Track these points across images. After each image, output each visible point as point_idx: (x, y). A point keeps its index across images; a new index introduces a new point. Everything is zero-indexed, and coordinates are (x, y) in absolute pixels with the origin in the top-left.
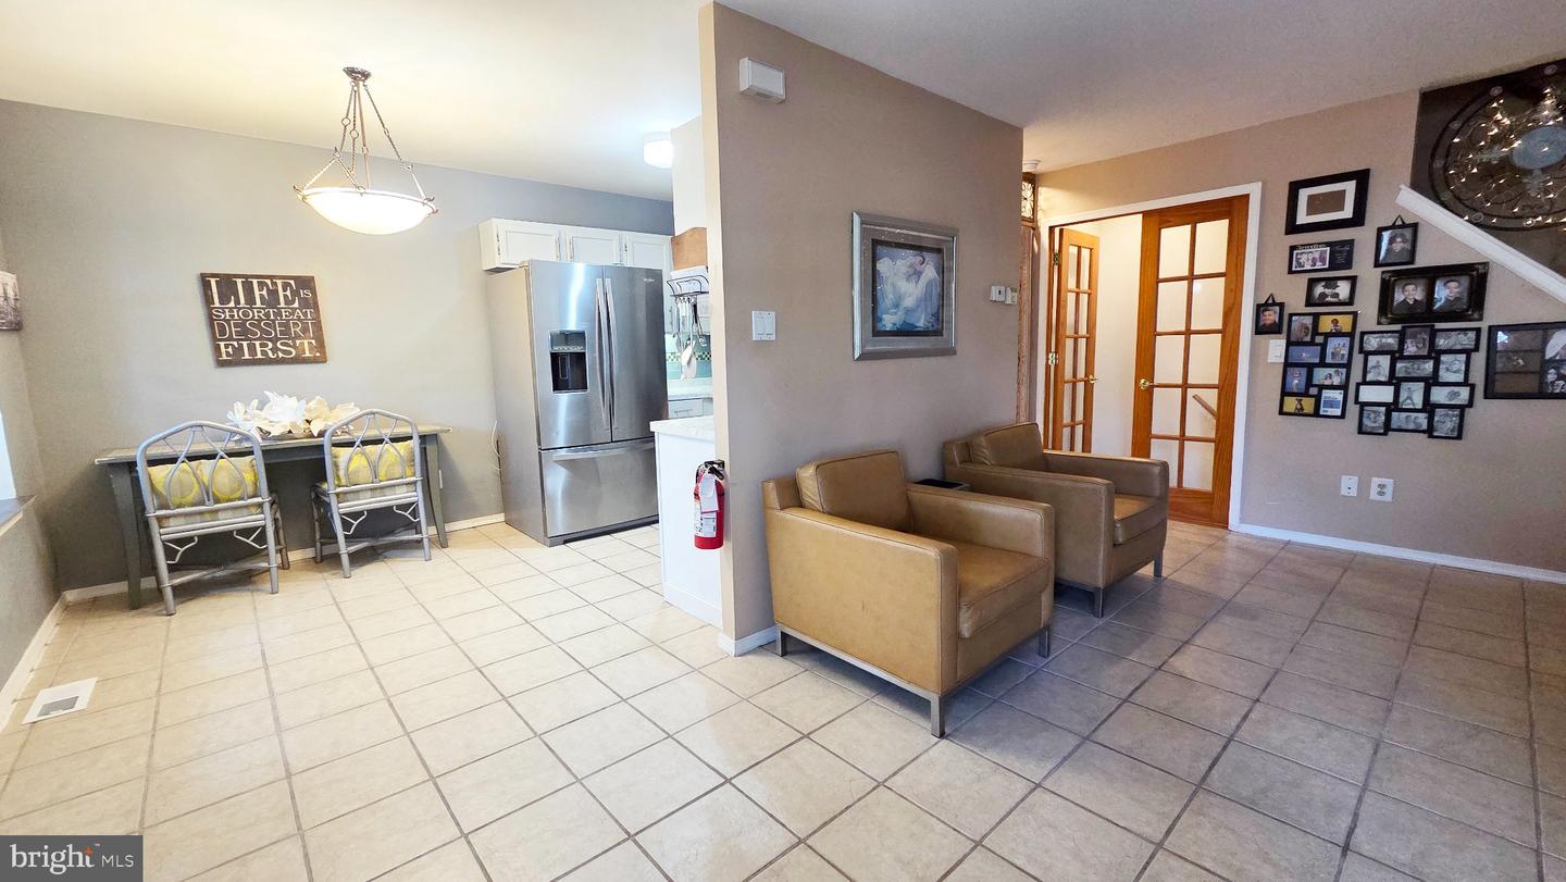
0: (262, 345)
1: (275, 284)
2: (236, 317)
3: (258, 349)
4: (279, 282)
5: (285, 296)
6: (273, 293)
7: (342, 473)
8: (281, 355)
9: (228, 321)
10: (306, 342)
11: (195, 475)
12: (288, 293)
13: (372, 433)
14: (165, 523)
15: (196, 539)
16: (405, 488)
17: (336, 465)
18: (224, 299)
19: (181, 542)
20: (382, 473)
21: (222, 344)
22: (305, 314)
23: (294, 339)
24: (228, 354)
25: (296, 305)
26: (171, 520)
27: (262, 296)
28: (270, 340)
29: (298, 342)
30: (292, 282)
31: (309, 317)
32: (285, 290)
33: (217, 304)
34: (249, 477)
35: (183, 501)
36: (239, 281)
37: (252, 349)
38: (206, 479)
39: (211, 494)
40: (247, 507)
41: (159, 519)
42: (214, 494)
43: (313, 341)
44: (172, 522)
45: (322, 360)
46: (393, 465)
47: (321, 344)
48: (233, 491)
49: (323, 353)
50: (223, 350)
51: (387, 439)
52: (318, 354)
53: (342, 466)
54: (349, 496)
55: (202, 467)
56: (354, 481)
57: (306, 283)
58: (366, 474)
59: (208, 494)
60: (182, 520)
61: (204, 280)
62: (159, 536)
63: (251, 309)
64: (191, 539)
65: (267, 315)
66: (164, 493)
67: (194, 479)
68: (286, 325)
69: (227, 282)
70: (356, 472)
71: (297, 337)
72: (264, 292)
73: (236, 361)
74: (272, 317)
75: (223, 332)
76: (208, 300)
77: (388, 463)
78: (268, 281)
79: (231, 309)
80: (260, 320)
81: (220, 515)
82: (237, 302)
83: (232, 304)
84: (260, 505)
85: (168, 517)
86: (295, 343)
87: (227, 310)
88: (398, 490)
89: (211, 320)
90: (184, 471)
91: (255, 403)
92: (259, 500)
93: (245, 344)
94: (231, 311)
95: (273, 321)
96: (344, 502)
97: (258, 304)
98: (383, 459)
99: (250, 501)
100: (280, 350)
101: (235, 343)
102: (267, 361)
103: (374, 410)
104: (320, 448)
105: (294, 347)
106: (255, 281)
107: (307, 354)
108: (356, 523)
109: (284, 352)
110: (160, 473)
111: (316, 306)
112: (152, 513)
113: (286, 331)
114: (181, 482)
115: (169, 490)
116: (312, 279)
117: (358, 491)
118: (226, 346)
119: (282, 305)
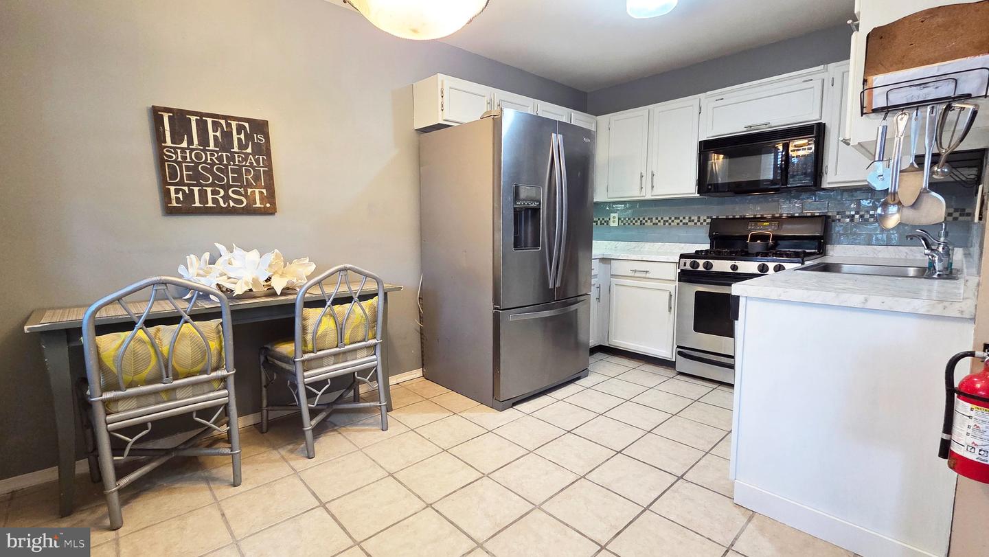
0: (213, 192)
1: (229, 125)
2: (188, 160)
3: (210, 196)
4: (234, 124)
5: (239, 139)
6: (227, 135)
7: (309, 337)
8: (232, 204)
9: (179, 163)
10: (257, 191)
11: (153, 345)
12: (242, 136)
13: (343, 290)
14: (113, 408)
15: (150, 425)
16: (365, 352)
17: (304, 329)
18: (176, 139)
19: (130, 431)
20: (347, 334)
21: (172, 188)
22: (258, 161)
23: (246, 188)
24: (177, 199)
25: (249, 150)
26: (120, 403)
27: (215, 138)
28: (221, 187)
29: (249, 190)
30: (247, 125)
31: (261, 165)
32: (239, 133)
33: (169, 143)
34: (214, 345)
35: (136, 378)
36: (193, 119)
37: (203, 195)
38: (165, 349)
39: (170, 367)
40: (208, 382)
41: (106, 403)
42: (173, 366)
43: (264, 191)
44: (121, 406)
45: (270, 212)
46: (357, 327)
47: (271, 196)
48: (194, 364)
49: (273, 203)
50: (173, 195)
51: (356, 298)
52: (268, 205)
53: (310, 330)
54: (313, 364)
55: (160, 334)
56: (321, 346)
57: (260, 127)
58: (332, 337)
59: (167, 369)
60: (133, 403)
61: (156, 114)
62: (106, 424)
63: (204, 151)
64: (143, 426)
65: (220, 159)
66: (114, 369)
67: (152, 351)
68: (238, 171)
69: (180, 119)
70: (324, 335)
71: (249, 185)
72: (218, 134)
73: (186, 209)
74: (225, 162)
75: (173, 176)
76: (159, 137)
77: (354, 325)
78: (223, 122)
79: (183, 150)
80: (213, 164)
81: (179, 394)
82: (190, 142)
83: (184, 145)
84: (223, 379)
85: (116, 400)
86: (246, 192)
87: (179, 151)
88: (360, 354)
89: (161, 160)
90: (141, 341)
91: (207, 256)
92: (222, 373)
93: (196, 189)
94: (182, 151)
95: (226, 166)
96: (311, 369)
97: (212, 146)
98: (350, 321)
99: (214, 374)
100: (231, 198)
101: (186, 188)
102: (218, 211)
103: (348, 266)
104: (291, 306)
105: (246, 196)
106: (210, 121)
107: (258, 205)
108: (320, 393)
109: (236, 201)
110: (110, 344)
111: (268, 154)
112: (98, 397)
113: (238, 179)
114: (135, 354)
115: (120, 367)
116: (265, 124)
117: (321, 358)
118: (177, 192)
119: (236, 149)
